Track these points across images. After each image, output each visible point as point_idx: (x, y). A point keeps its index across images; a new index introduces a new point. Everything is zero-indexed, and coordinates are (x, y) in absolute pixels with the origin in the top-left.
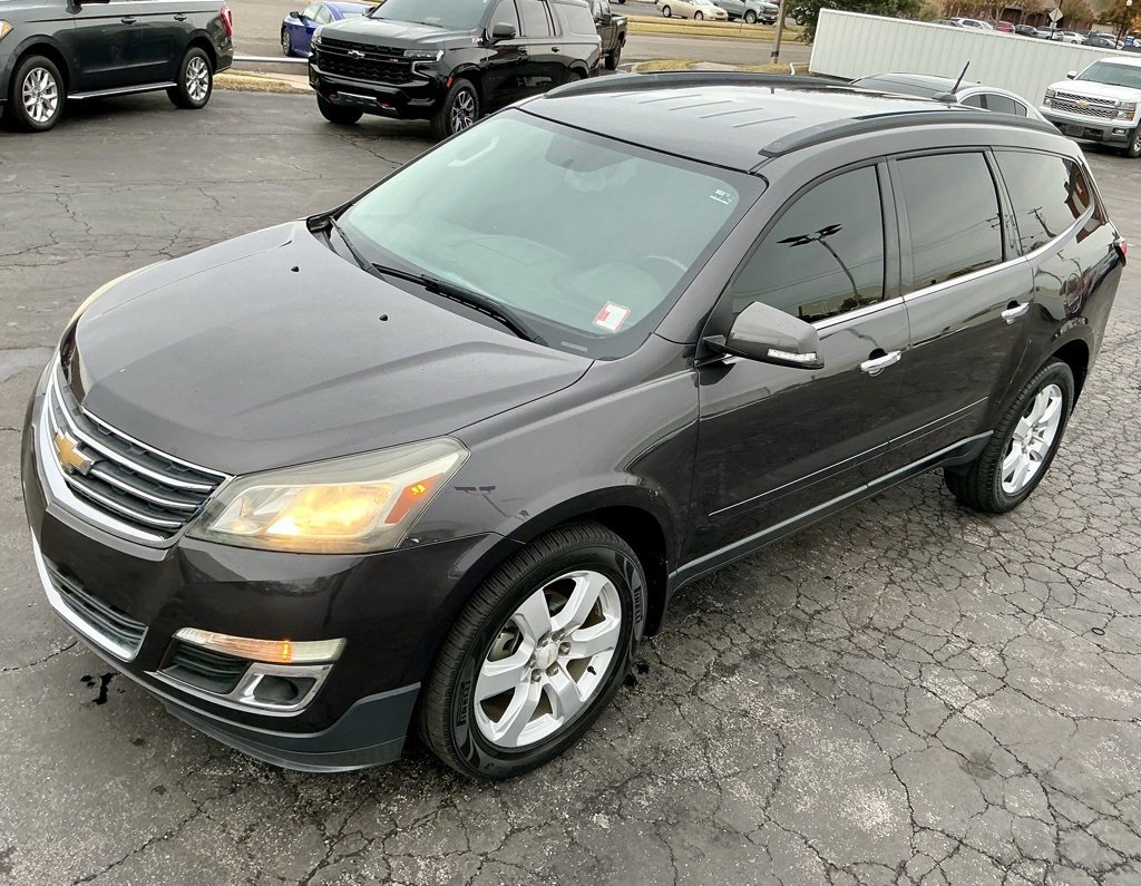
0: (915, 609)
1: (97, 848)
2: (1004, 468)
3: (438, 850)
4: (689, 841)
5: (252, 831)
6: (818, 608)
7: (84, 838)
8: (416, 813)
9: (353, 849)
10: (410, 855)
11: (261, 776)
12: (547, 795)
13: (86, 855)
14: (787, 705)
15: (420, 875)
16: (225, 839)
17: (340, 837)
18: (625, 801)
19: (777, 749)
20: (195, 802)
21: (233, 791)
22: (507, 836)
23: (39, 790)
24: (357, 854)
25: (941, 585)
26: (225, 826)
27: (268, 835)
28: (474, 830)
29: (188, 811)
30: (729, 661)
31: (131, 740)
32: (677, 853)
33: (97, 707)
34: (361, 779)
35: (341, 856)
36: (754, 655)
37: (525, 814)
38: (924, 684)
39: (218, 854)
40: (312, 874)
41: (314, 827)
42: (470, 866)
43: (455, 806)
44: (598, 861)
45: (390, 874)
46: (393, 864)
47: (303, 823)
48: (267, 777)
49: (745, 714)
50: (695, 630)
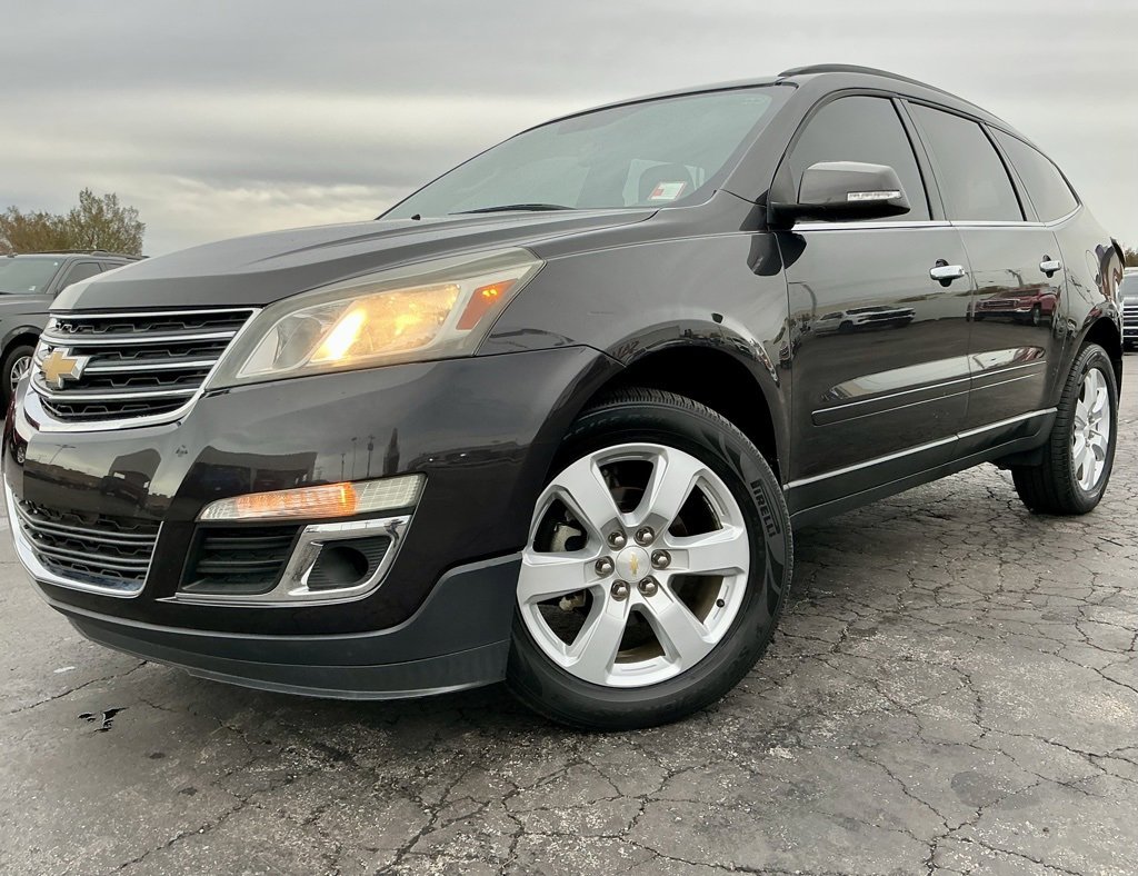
0: (1042, 575)
1: (104, 851)
2: (1075, 457)
3: (580, 798)
4: (900, 756)
5: (321, 812)
6: (938, 585)
7: (85, 843)
8: (538, 774)
9: (463, 812)
10: (543, 808)
11: (325, 766)
12: (701, 741)
13: (88, 859)
14: (949, 647)
15: (564, 823)
16: (286, 823)
17: (443, 804)
18: (801, 736)
19: (961, 679)
20: (239, 797)
21: (289, 782)
22: (665, 779)
23: (20, 810)
24: (470, 816)
25: (1057, 558)
26: (283, 812)
27: (345, 813)
28: (621, 778)
29: (230, 806)
30: (864, 625)
31: (146, 755)
32: (891, 767)
33: (99, 734)
34: (458, 754)
35: (450, 821)
36: (888, 620)
37: (682, 757)
38: (1091, 619)
39: (277, 837)
40: (415, 839)
41: (406, 800)
42: (627, 809)
43: (587, 762)
44: (795, 785)
45: (522, 829)
46: (524, 819)
47: (390, 798)
48: (332, 766)
49: (907, 659)
50: (814, 611)
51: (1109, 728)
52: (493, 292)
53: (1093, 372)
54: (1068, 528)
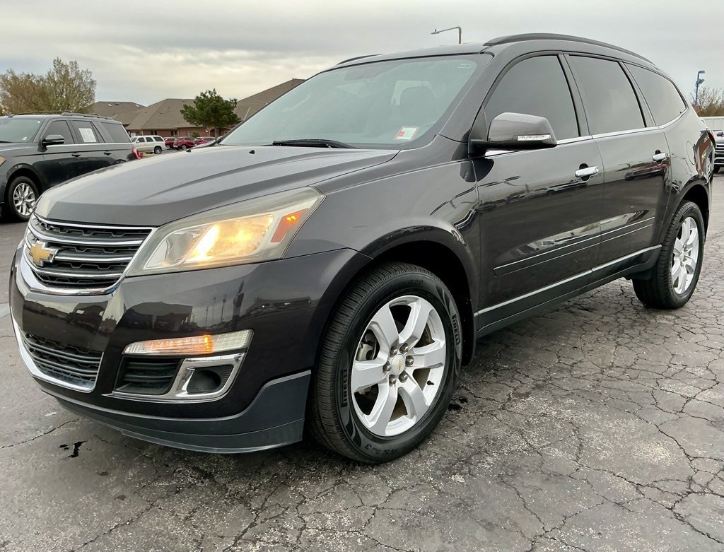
0: (640, 355)
1: (75, 535)
2: (673, 274)
3: (339, 507)
4: (527, 483)
5: (194, 512)
6: (575, 361)
7: (64, 529)
8: (318, 490)
9: (273, 514)
10: (318, 513)
11: (198, 482)
12: (413, 470)
13: (66, 540)
14: (571, 407)
15: (329, 522)
16: (175, 519)
17: (263, 509)
18: (472, 467)
19: (573, 430)
20: (149, 501)
21: (178, 492)
22: (390, 495)
23: (29, 508)
24: (277, 517)
25: (652, 343)
26: (173, 512)
27: (207, 513)
28: (364, 493)
29: (144, 507)
30: (523, 391)
31: (98, 473)
32: (520, 490)
33: (71, 459)
34: (274, 476)
35: (266, 519)
36: (539, 387)
37: (401, 481)
38: (663, 388)
39: (169, 528)
40: (245, 531)
41: (242, 505)
42: (365, 514)
43: (347, 483)
44: (463, 501)
45: (305, 525)
46: (306, 519)
47: (233, 504)
48: (202, 482)
49: (544, 415)
50: (494, 379)
51: (654, 466)
52: (293, 217)
53: (688, 220)
54: (665, 319)
